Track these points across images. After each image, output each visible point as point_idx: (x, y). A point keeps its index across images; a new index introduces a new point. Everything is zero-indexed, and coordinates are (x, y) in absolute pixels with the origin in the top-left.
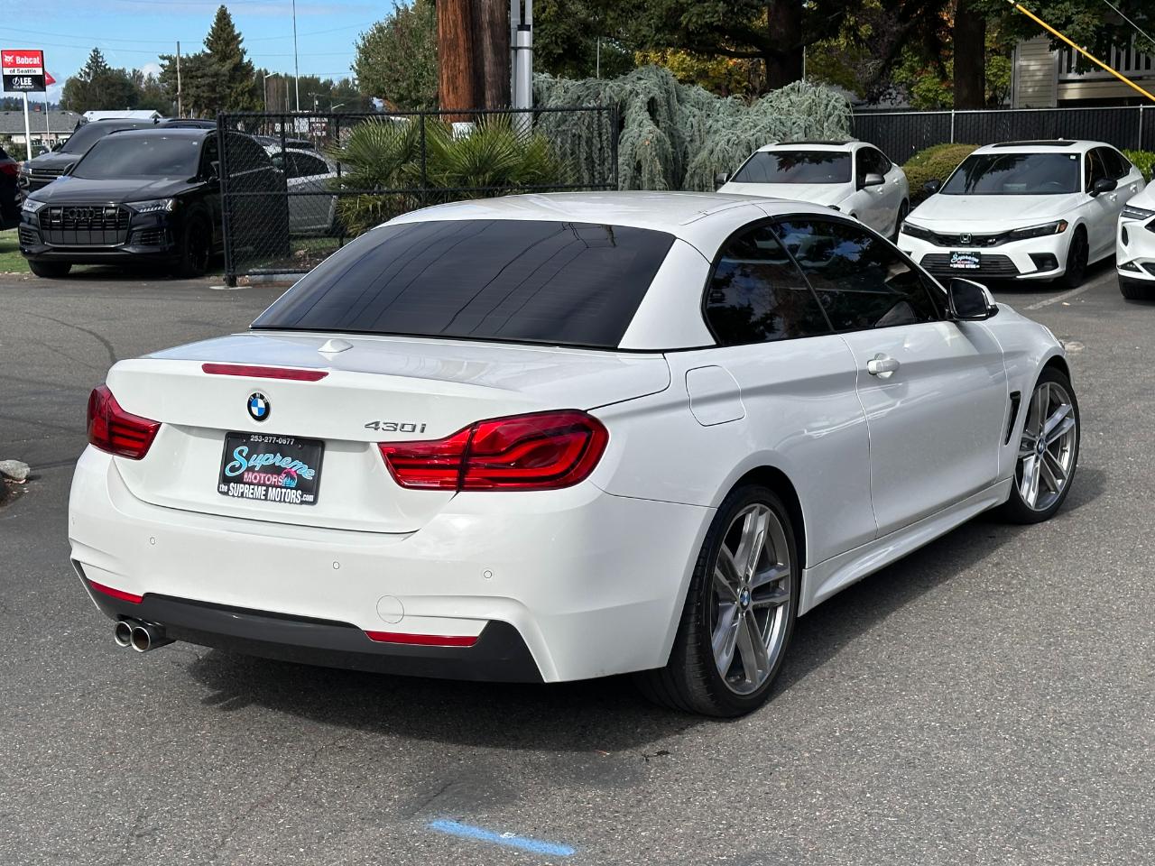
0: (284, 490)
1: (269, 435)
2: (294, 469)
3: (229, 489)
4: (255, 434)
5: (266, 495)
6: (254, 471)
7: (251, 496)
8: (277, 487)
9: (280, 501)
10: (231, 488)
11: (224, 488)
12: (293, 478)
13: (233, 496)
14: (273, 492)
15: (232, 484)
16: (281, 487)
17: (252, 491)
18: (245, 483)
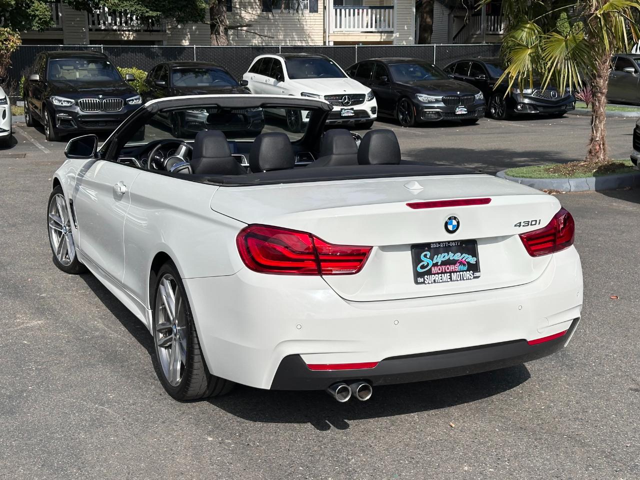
0: (461, 273)
1: (442, 242)
2: (464, 260)
3: (424, 280)
4: (433, 243)
5: (451, 278)
6: (438, 266)
7: (441, 281)
8: (456, 272)
9: (461, 280)
10: (426, 279)
11: (420, 280)
12: (464, 265)
13: (429, 283)
14: (454, 276)
15: (426, 276)
16: (459, 272)
17: (440, 278)
18: (434, 274)
